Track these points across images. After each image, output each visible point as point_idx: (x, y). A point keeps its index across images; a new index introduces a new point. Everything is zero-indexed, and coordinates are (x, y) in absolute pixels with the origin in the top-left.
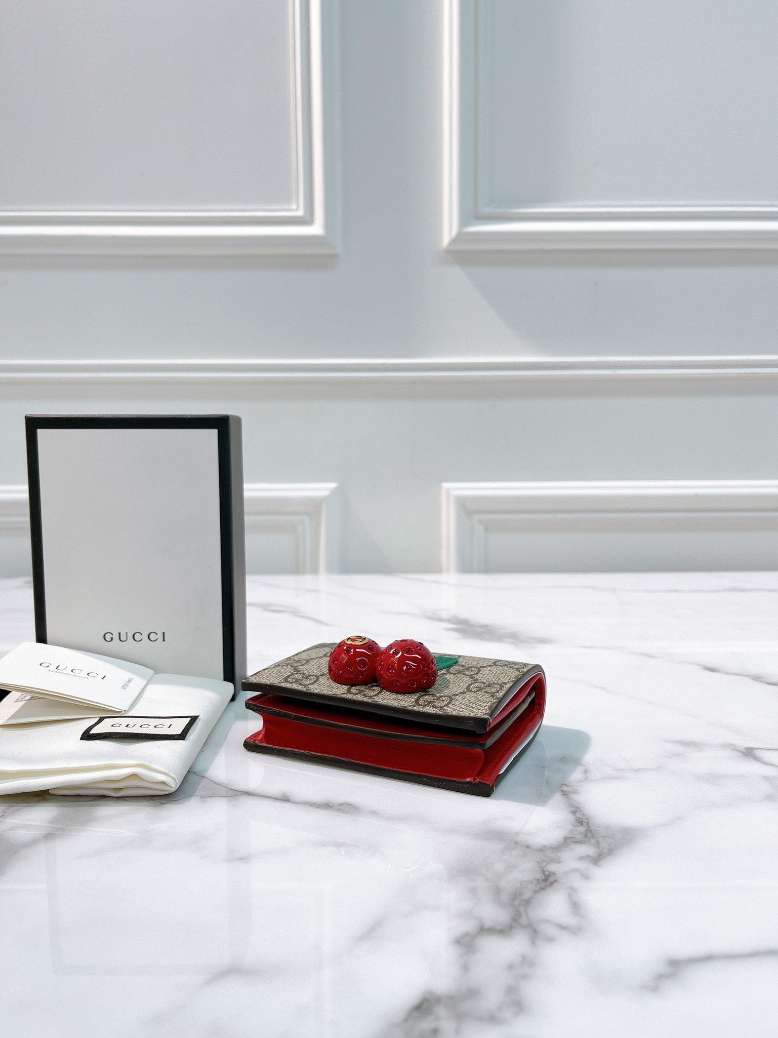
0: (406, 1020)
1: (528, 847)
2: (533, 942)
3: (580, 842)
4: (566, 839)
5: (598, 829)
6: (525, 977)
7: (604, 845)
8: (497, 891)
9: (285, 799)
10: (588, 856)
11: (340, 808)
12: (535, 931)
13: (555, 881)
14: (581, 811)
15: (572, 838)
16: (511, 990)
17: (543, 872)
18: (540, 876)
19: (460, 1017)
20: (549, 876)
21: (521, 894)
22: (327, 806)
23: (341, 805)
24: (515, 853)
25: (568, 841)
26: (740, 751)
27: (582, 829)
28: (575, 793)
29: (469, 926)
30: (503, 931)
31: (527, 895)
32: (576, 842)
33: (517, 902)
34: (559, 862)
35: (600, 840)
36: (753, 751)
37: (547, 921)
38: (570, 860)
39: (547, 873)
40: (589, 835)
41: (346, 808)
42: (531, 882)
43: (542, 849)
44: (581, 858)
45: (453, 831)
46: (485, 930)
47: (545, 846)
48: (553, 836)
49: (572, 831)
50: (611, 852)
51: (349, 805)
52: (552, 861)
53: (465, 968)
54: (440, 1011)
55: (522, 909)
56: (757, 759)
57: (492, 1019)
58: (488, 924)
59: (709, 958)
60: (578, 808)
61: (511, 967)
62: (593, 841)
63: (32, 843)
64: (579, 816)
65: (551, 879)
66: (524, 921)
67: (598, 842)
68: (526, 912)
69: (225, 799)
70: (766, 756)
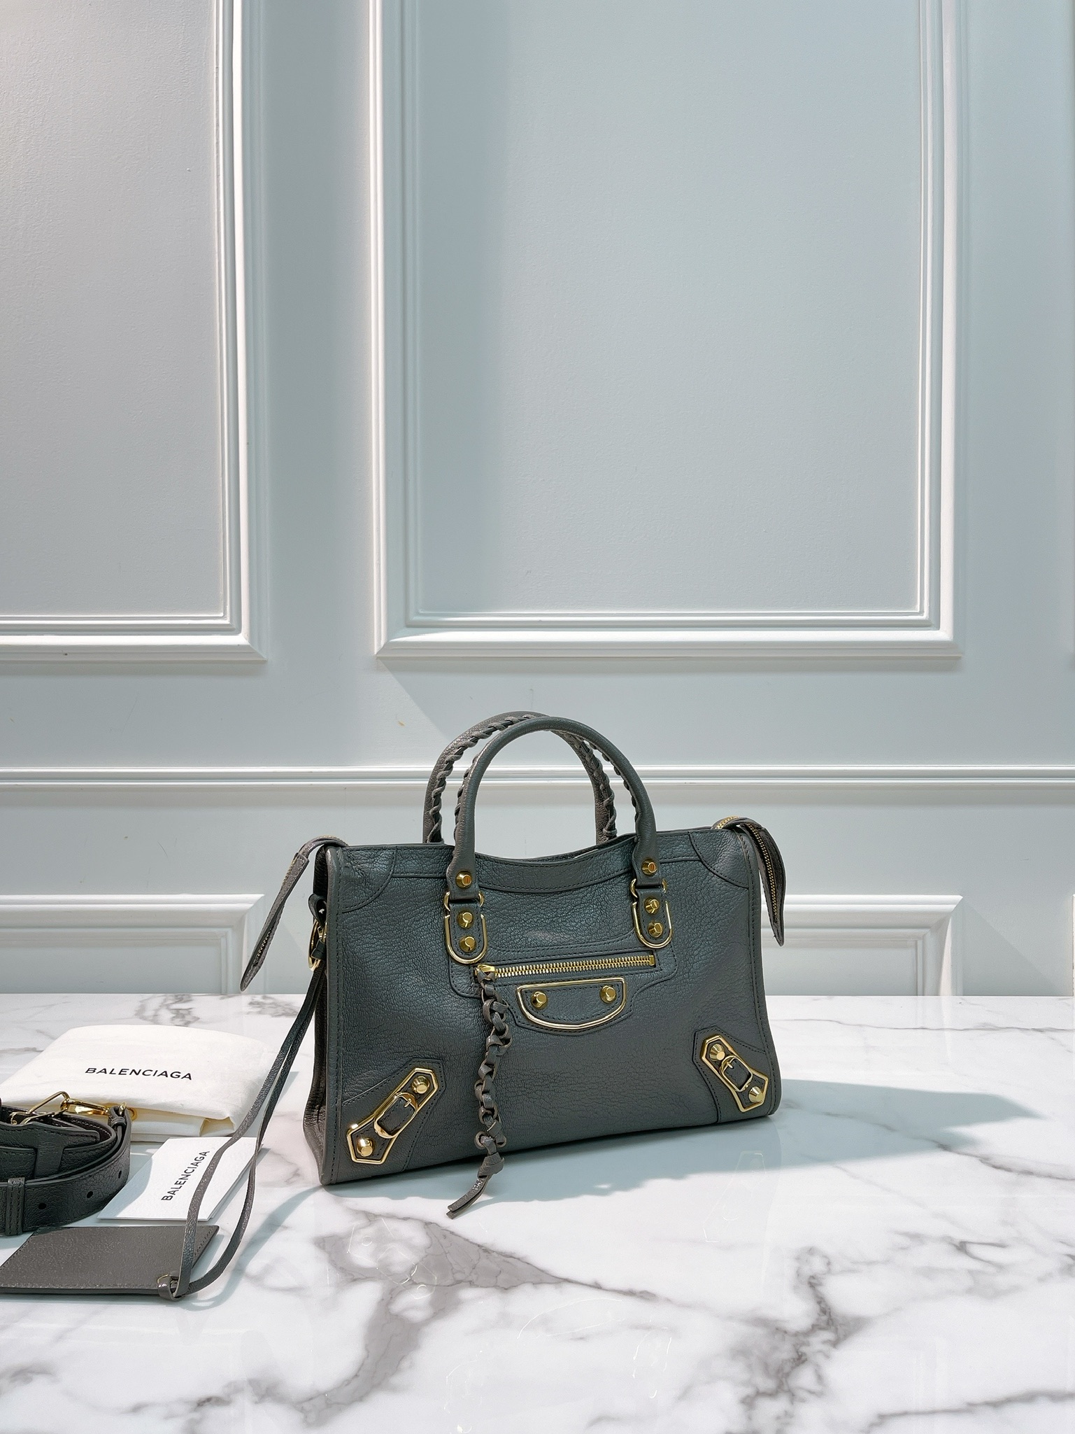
1: (786, 1332)
2: (792, 1404)
4: (813, 1326)
5: (837, 1318)
6: (787, 1424)
7: (841, 1331)
8: (766, 1367)
9: (597, 1286)
10: (829, 1340)
11: (642, 1295)
12: (793, 1395)
13: (806, 1360)
14: (824, 1301)
15: (818, 1325)
18: (795, 1356)
20: (801, 1356)
21: (782, 1369)
22: (630, 1293)
23: (641, 1292)
24: (777, 1336)
25: (815, 1328)
26: (955, 1245)
27: (825, 1318)
28: (820, 1284)
29: (749, 1391)
30: (772, 1395)
31: (787, 1369)
32: (822, 1329)
33: (780, 1375)
34: (809, 1346)
35: (839, 1327)
36: (965, 1246)
37: (801, 1388)
38: (817, 1342)
39: (800, 1354)
40: (830, 1322)
41: (645, 1296)
42: (790, 1361)
43: (796, 1334)
44: (825, 1342)
45: (730, 1318)
46: (759, 1394)
47: (798, 1332)
48: (804, 1323)
49: (817, 1320)
50: (847, 1335)
51: (647, 1293)
52: (803, 1344)
53: (750, 1418)
55: (784, 1382)
56: (967, 1253)
58: (762, 1389)
59: (905, 1414)
60: (822, 1298)
61: (778, 1418)
62: (833, 1328)
64: (823, 1306)
65: (803, 1358)
66: (786, 1388)
67: (837, 1329)
68: (786, 1381)
69: (551, 1286)
70: (975, 1250)
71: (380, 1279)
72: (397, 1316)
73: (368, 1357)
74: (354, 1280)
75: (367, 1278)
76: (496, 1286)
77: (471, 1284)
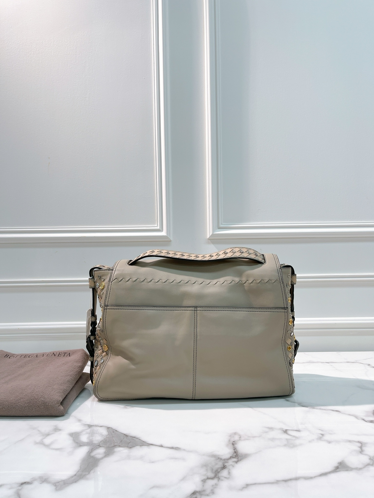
0: (190, 495)
1: (221, 459)
2: (218, 481)
3: (234, 458)
5: (239, 454)
6: (215, 488)
7: (239, 458)
8: (212, 470)
9: (161, 446)
10: (235, 461)
12: (219, 479)
13: (226, 467)
14: (236, 449)
16: (212, 490)
17: (224, 465)
19: (201, 495)
21: (217, 470)
22: (172, 448)
23: (176, 448)
24: (218, 460)
25: (231, 457)
26: (283, 431)
27: (235, 454)
28: (236, 444)
29: (205, 477)
30: (212, 478)
33: (217, 472)
34: (228, 463)
35: (239, 457)
36: (287, 431)
37: (222, 476)
38: (231, 462)
40: (237, 456)
42: (220, 468)
43: (224, 460)
44: (233, 462)
45: (204, 455)
46: (208, 478)
47: (225, 459)
48: (228, 456)
49: (233, 455)
50: (241, 460)
51: (178, 448)
52: (226, 462)
53: (203, 486)
54: (197, 494)
55: (217, 474)
56: (287, 433)
57: (208, 495)
58: (209, 477)
59: (255, 484)
61: (213, 486)
63: (102, 458)
66: (217, 476)
67: (238, 458)
68: (218, 474)
69: (147, 446)
70: (290, 432)
71: (89, 445)
72: (92, 456)
73: (80, 469)
74: (80, 446)
75: (85, 445)
76: (128, 447)
77: (120, 446)
